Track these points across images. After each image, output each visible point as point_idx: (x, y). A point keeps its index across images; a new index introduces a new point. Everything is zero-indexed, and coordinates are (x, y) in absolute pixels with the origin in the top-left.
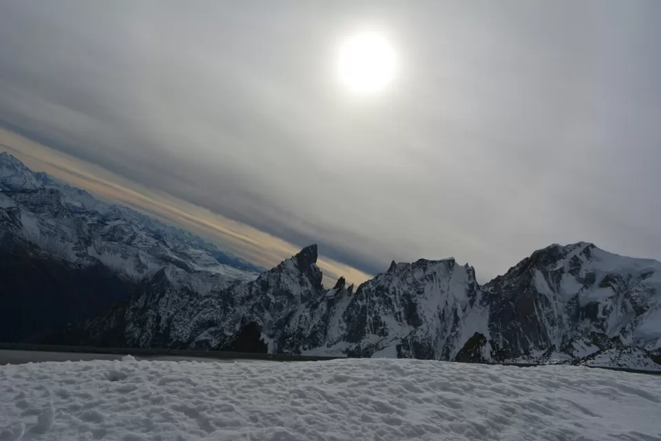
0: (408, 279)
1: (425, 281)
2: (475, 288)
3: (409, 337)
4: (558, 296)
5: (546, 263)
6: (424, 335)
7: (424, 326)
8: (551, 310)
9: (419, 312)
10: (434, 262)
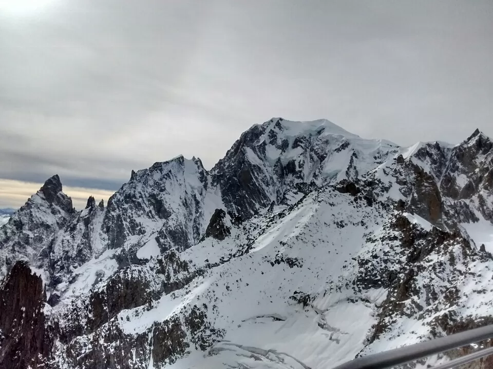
0: (149, 182)
1: (164, 180)
2: (205, 174)
3: (164, 228)
4: (267, 164)
5: (252, 140)
6: (175, 223)
7: (173, 216)
8: (264, 175)
9: (166, 206)
10: (167, 163)
